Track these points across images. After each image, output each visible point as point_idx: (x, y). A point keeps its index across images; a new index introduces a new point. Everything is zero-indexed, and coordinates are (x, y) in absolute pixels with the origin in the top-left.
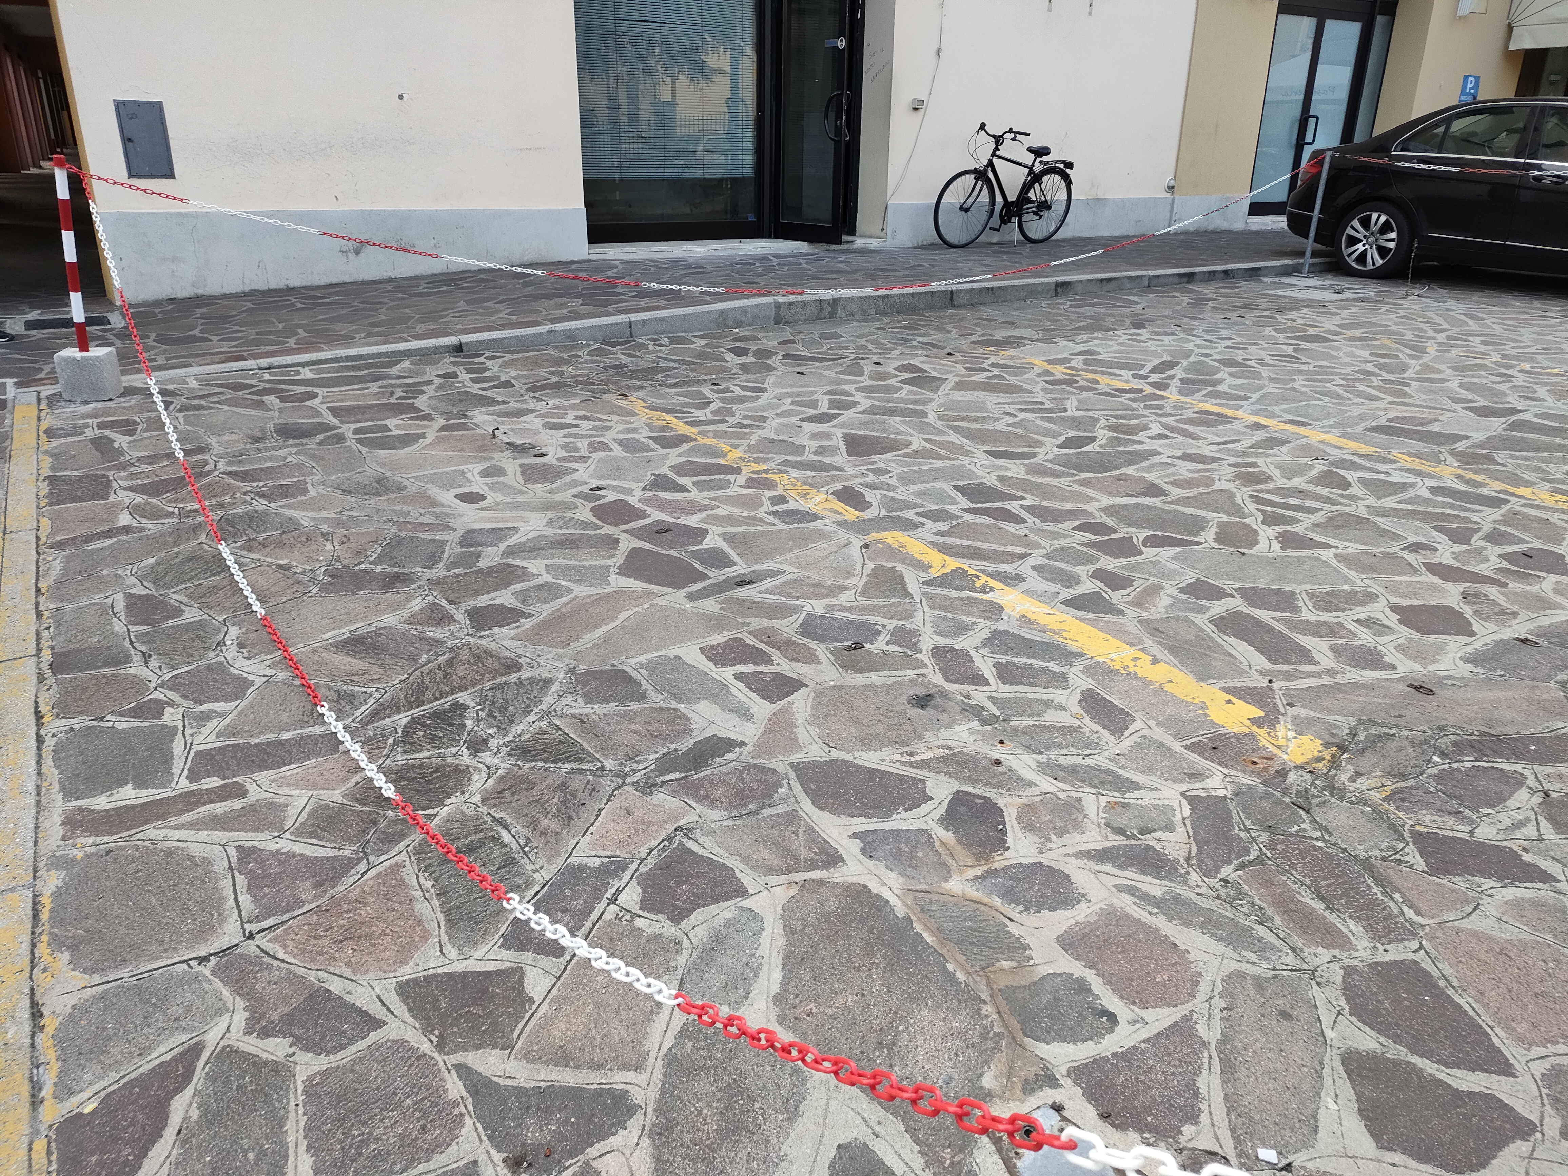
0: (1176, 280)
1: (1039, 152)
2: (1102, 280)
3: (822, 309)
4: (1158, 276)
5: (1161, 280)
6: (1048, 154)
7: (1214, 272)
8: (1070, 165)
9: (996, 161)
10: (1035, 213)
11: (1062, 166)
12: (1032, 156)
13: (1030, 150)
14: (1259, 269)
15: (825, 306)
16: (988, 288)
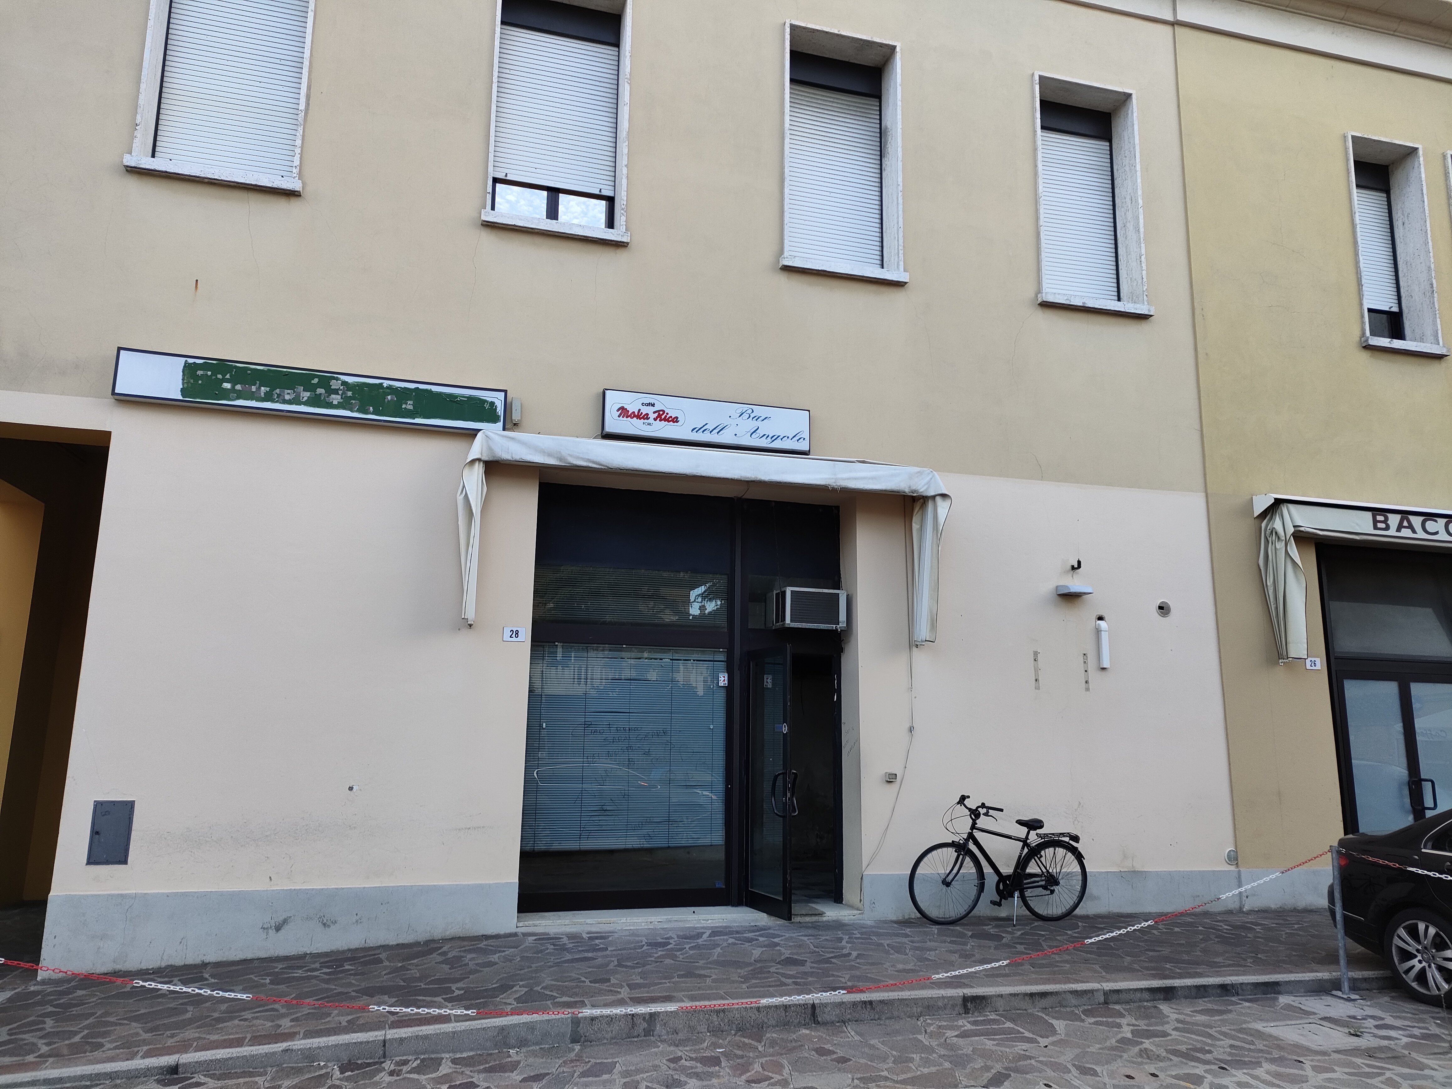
0: (1146, 995)
1: (1034, 825)
2: (1032, 995)
3: (634, 1025)
4: (1118, 991)
5: (1123, 996)
6: (1041, 827)
7: (1204, 987)
8: (1076, 839)
9: (977, 834)
10: (1045, 888)
11: (1067, 839)
12: (1026, 829)
13: (1020, 823)
14: (1277, 984)
15: (638, 1021)
16: (865, 1002)
